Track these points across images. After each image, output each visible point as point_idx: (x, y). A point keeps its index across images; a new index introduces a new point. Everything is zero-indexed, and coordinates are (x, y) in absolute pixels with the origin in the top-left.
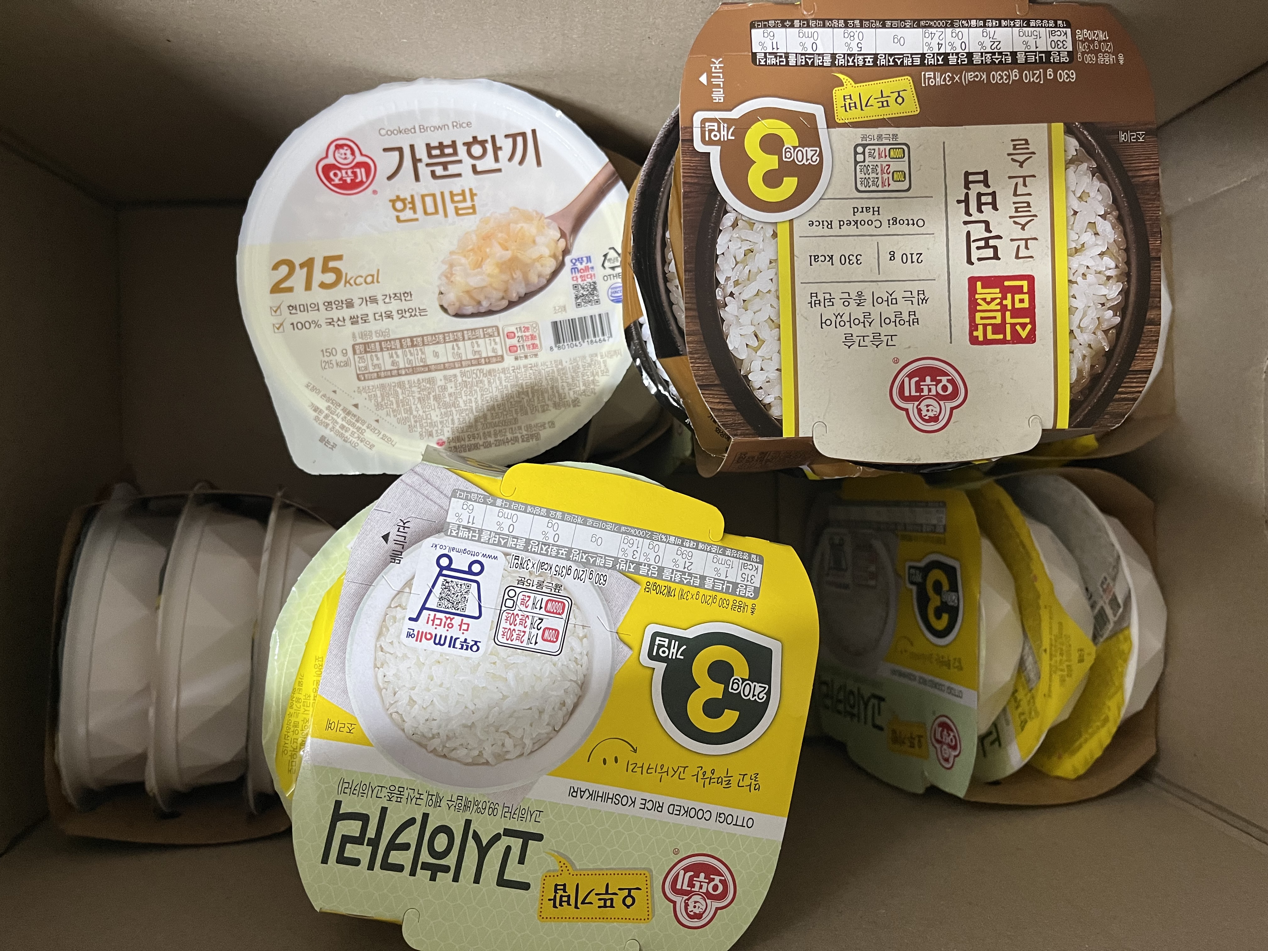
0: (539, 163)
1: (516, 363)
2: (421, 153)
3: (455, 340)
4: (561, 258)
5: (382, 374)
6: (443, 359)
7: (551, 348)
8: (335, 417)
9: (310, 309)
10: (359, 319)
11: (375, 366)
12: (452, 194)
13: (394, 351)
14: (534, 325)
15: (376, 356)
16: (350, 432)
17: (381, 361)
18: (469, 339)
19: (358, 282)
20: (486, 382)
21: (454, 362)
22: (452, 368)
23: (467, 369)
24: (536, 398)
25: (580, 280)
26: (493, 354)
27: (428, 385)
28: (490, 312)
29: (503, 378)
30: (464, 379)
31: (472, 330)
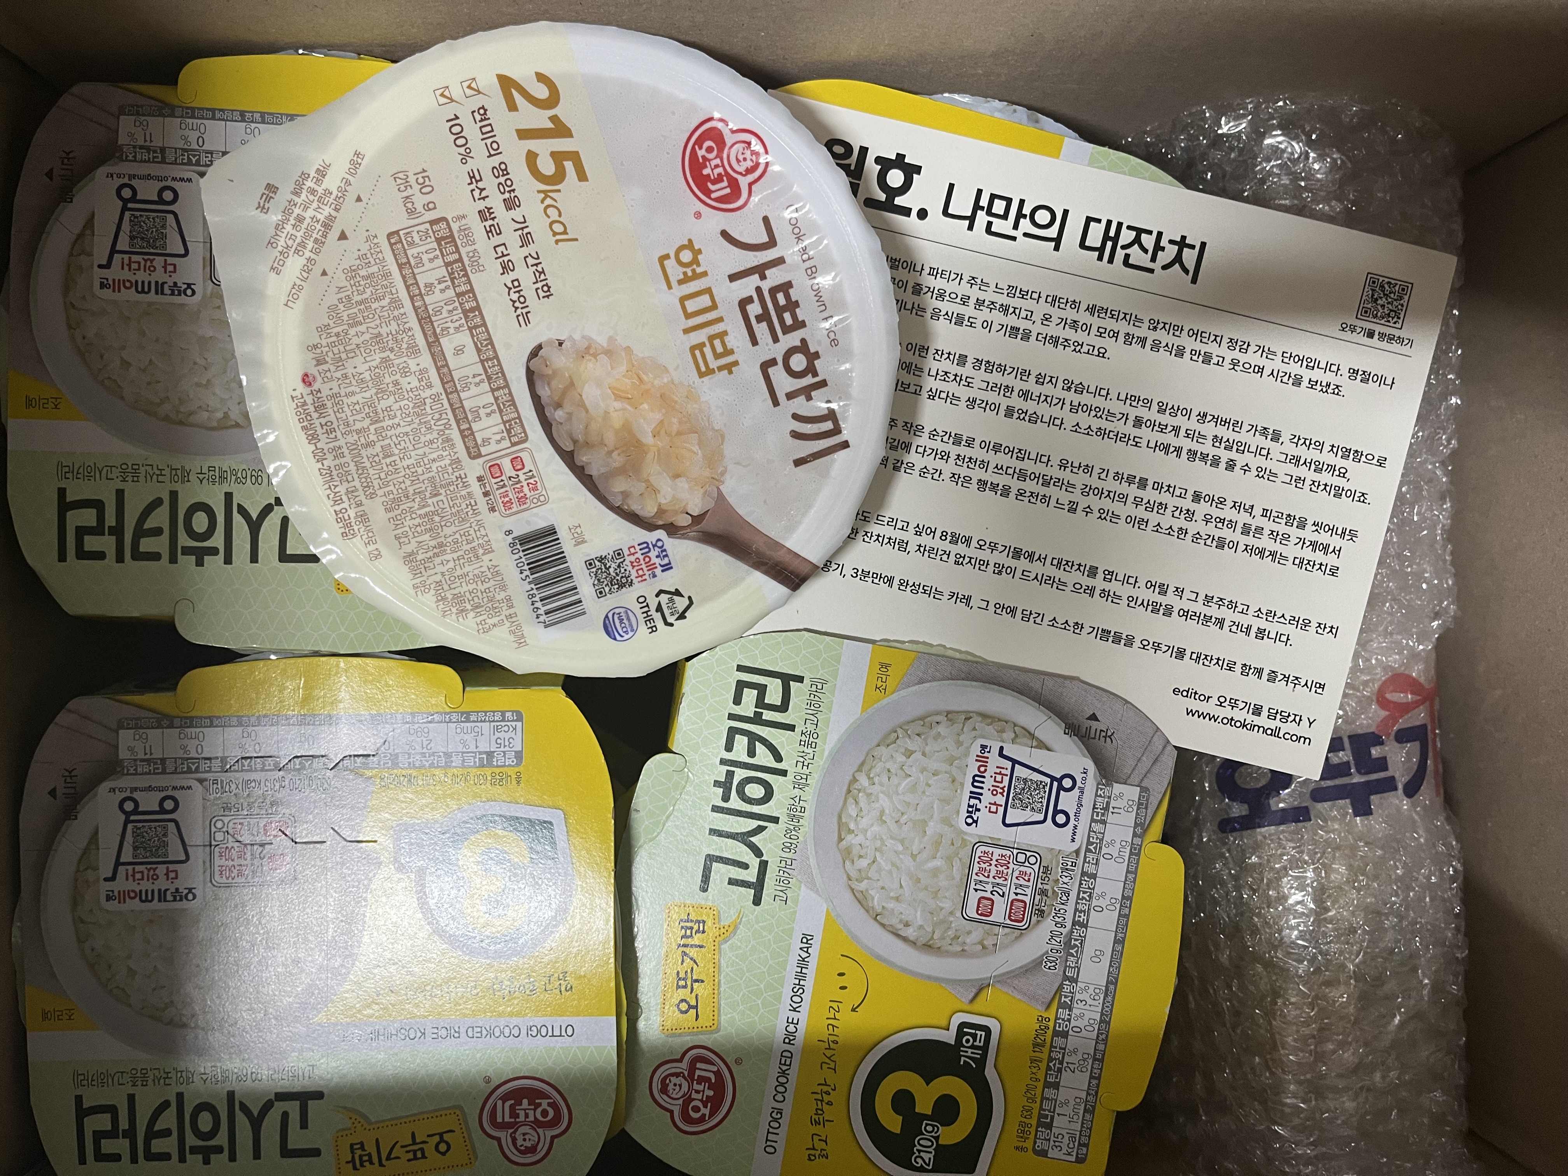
0: (798, 462)
1: (472, 480)
2: (775, 277)
3: (489, 378)
4: (660, 523)
5: (407, 271)
6: (452, 362)
7: (510, 532)
8: (315, 205)
9: (489, 141)
10: (490, 222)
11: (418, 257)
12: (722, 335)
13: (449, 283)
14: (542, 498)
15: (436, 257)
16: (294, 232)
17: (428, 266)
18: (496, 399)
19: (550, 211)
20: (429, 437)
21: (453, 380)
22: (442, 380)
23: (445, 402)
24: (418, 520)
25: (632, 558)
26: (479, 441)
27: (405, 346)
28: (547, 425)
29: (442, 463)
30: (428, 401)
31: (513, 400)
